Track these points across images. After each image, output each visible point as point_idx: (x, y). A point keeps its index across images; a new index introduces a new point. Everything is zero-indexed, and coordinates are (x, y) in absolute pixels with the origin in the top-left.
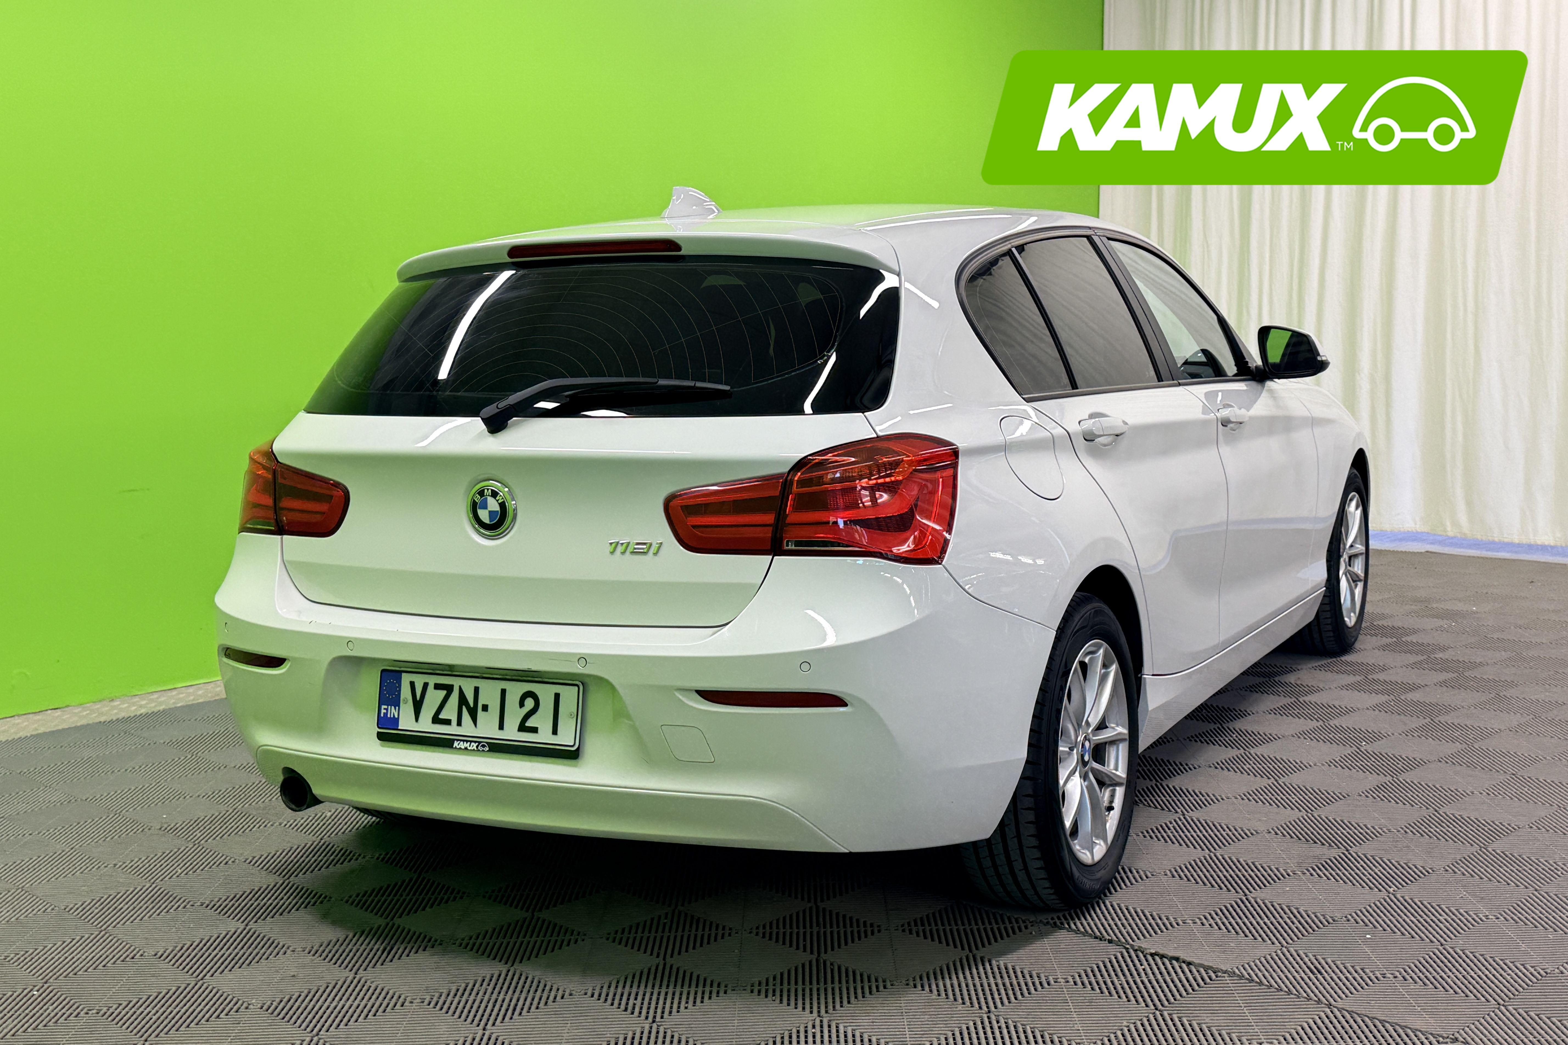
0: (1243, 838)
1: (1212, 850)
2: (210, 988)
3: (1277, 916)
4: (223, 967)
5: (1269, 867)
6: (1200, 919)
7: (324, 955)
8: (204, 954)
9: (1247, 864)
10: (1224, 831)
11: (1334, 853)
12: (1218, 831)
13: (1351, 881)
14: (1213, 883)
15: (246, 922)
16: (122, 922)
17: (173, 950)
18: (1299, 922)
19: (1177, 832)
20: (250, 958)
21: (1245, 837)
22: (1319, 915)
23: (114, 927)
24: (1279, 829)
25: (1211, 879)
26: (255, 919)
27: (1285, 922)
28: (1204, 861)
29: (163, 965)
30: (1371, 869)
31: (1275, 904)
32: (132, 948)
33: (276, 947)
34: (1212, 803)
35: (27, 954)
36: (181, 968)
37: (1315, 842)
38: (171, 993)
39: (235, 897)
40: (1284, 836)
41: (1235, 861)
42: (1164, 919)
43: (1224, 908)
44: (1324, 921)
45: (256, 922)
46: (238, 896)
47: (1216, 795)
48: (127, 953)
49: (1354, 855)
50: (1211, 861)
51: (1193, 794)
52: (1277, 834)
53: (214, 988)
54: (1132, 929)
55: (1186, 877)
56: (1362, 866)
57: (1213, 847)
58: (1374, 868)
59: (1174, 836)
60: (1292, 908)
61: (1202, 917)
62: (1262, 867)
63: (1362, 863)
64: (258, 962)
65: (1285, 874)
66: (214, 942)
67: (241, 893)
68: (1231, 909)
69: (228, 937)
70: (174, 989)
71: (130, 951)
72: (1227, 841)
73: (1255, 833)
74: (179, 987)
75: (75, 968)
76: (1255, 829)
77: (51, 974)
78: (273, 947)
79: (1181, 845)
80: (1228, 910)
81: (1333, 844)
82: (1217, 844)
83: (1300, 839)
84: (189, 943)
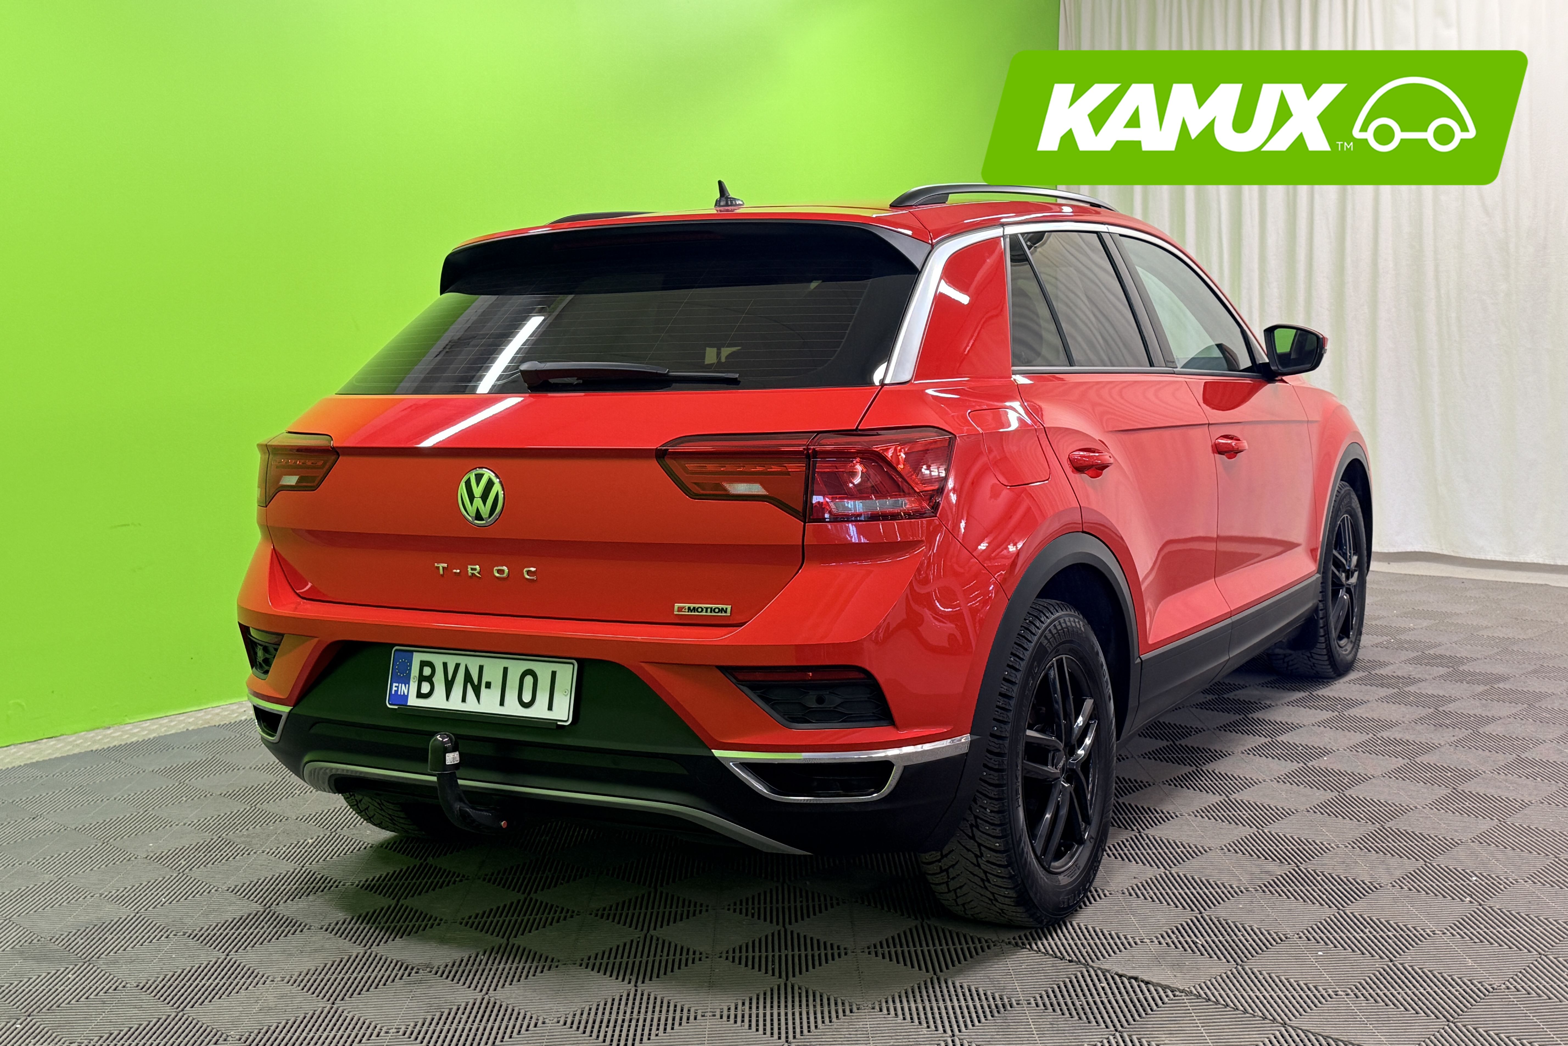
32: (115, 979)
68: (1187, 928)
75: (59, 1000)
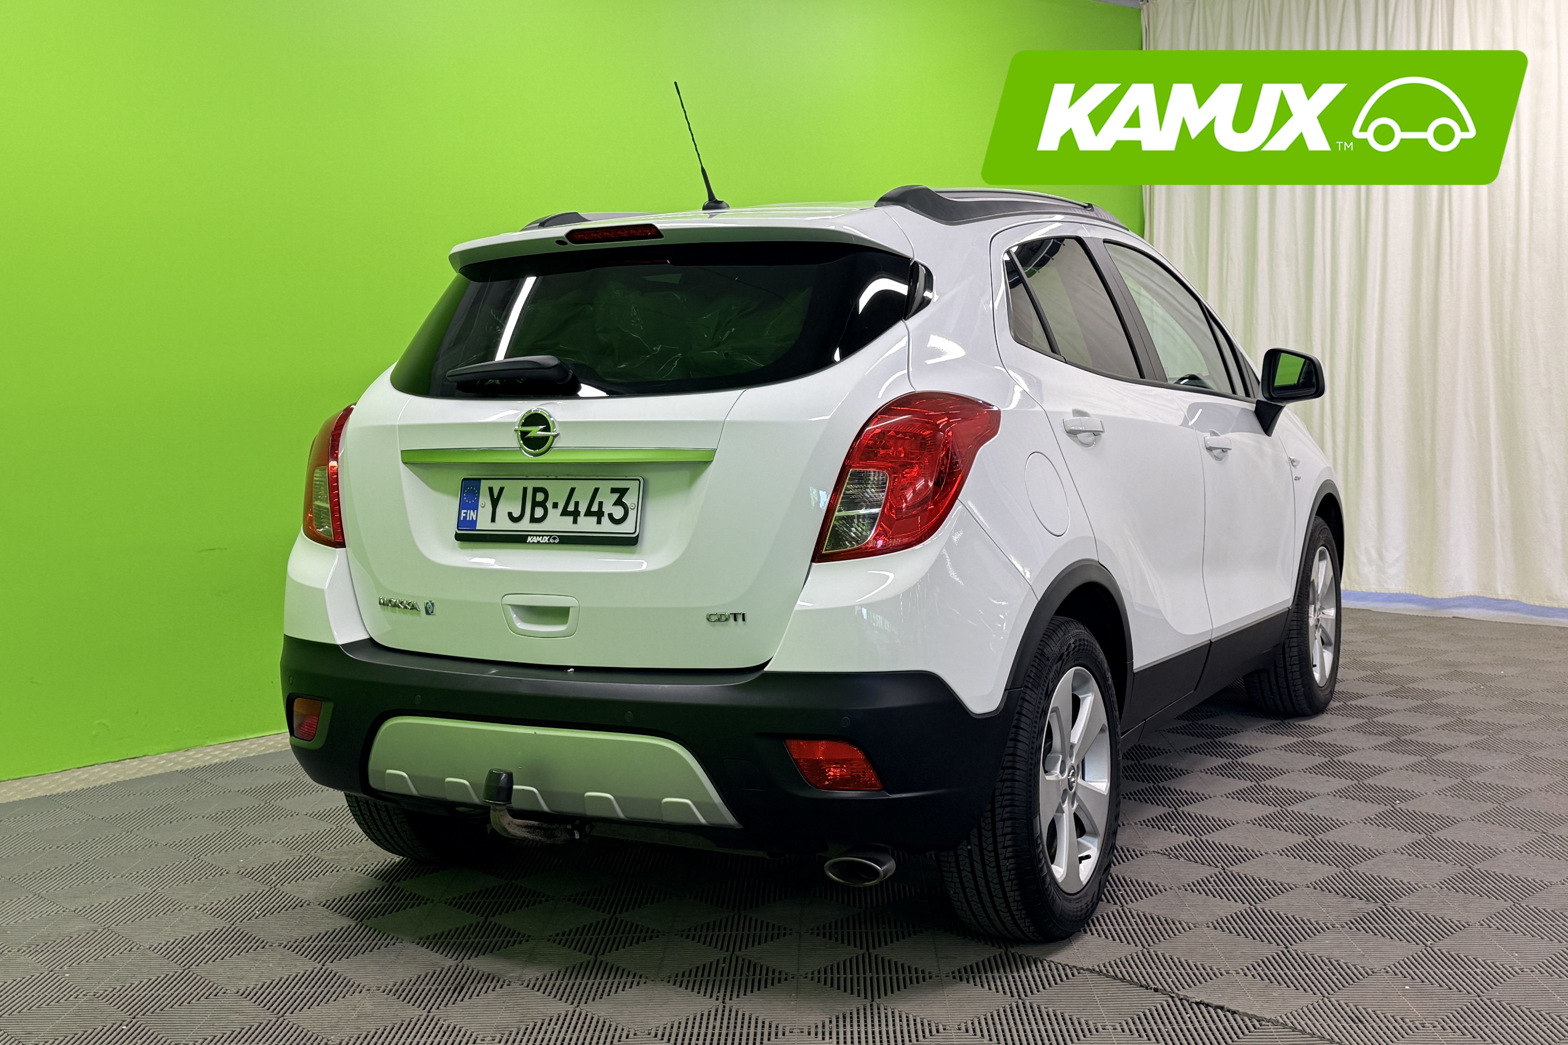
0: (1282, 892)
1: (1253, 903)
2: (291, 1024)
3: (1318, 968)
4: (302, 1004)
5: (1309, 920)
6: (1242, 969)
7: (398, 994)
8: (283, 992)
9: (1287, 917)
10: (1264, 885)
11: (1372, 907)
12: (1258, 885)
13: (1389, 935)
14: (1255, 935)
15: (322, 962)
16: (204, 961)
17: (254, 988)
18: (1340, 973)
19: (1218, 885)
20: (328, 996)
21: (1285, 891)
22: (1358, 967)
23: (197, 965)
24: (1317, 884)
25: (1253, 932)
26: (331, 959)
27: (1326, 974)
28: (1245, 914)
29: (246, 1003)
30: (1408, 923)
31: (1316, 956)
33: (352, 986)
34: (1251, 858)
35: (115, 991)
36: (262, 1005)
37: (1353, 897)
38: (253, 1028)
39: (311, 938)
40: (1322, 890)
41: (1276, 914)
42: (1208, 969)
43: (1266, 960)
44: (1363, 972)
45: (332, 962)
46: (314, 937)
47: (1255, 850)
48: (211, 990)
49: (1392, 909)
50: (1252, 915)
51: (1232, 849)
52: (1315, 888)
53: (294, 1024)
54: (1177, 978)
55: (1228, 929)
56: (1399, 920)
57: (1253, 901)
58: (1411, 922)
59: (1215, 890)
60: (1333, 960)
61: (1245, 969)
62: (1302, 920)
63: (1399, 917)
64: (335, 1000)
65: (1324, 927)
66: (293, 980)
67: (316, 935)
69: (306, 976)
70: (256, 1025)
71: (213, 988)
72: (1267, 895)
73: (1294, 887)
74: (262, 1023)
76: (1295, 883)
77: (138, 1010)
78: (349, 987)
79: (1222, 898)
80: (1270, 962)
81: (1370, 899)
82: (1257, 898)
83: (1338, 894)
84: (269, 982)
